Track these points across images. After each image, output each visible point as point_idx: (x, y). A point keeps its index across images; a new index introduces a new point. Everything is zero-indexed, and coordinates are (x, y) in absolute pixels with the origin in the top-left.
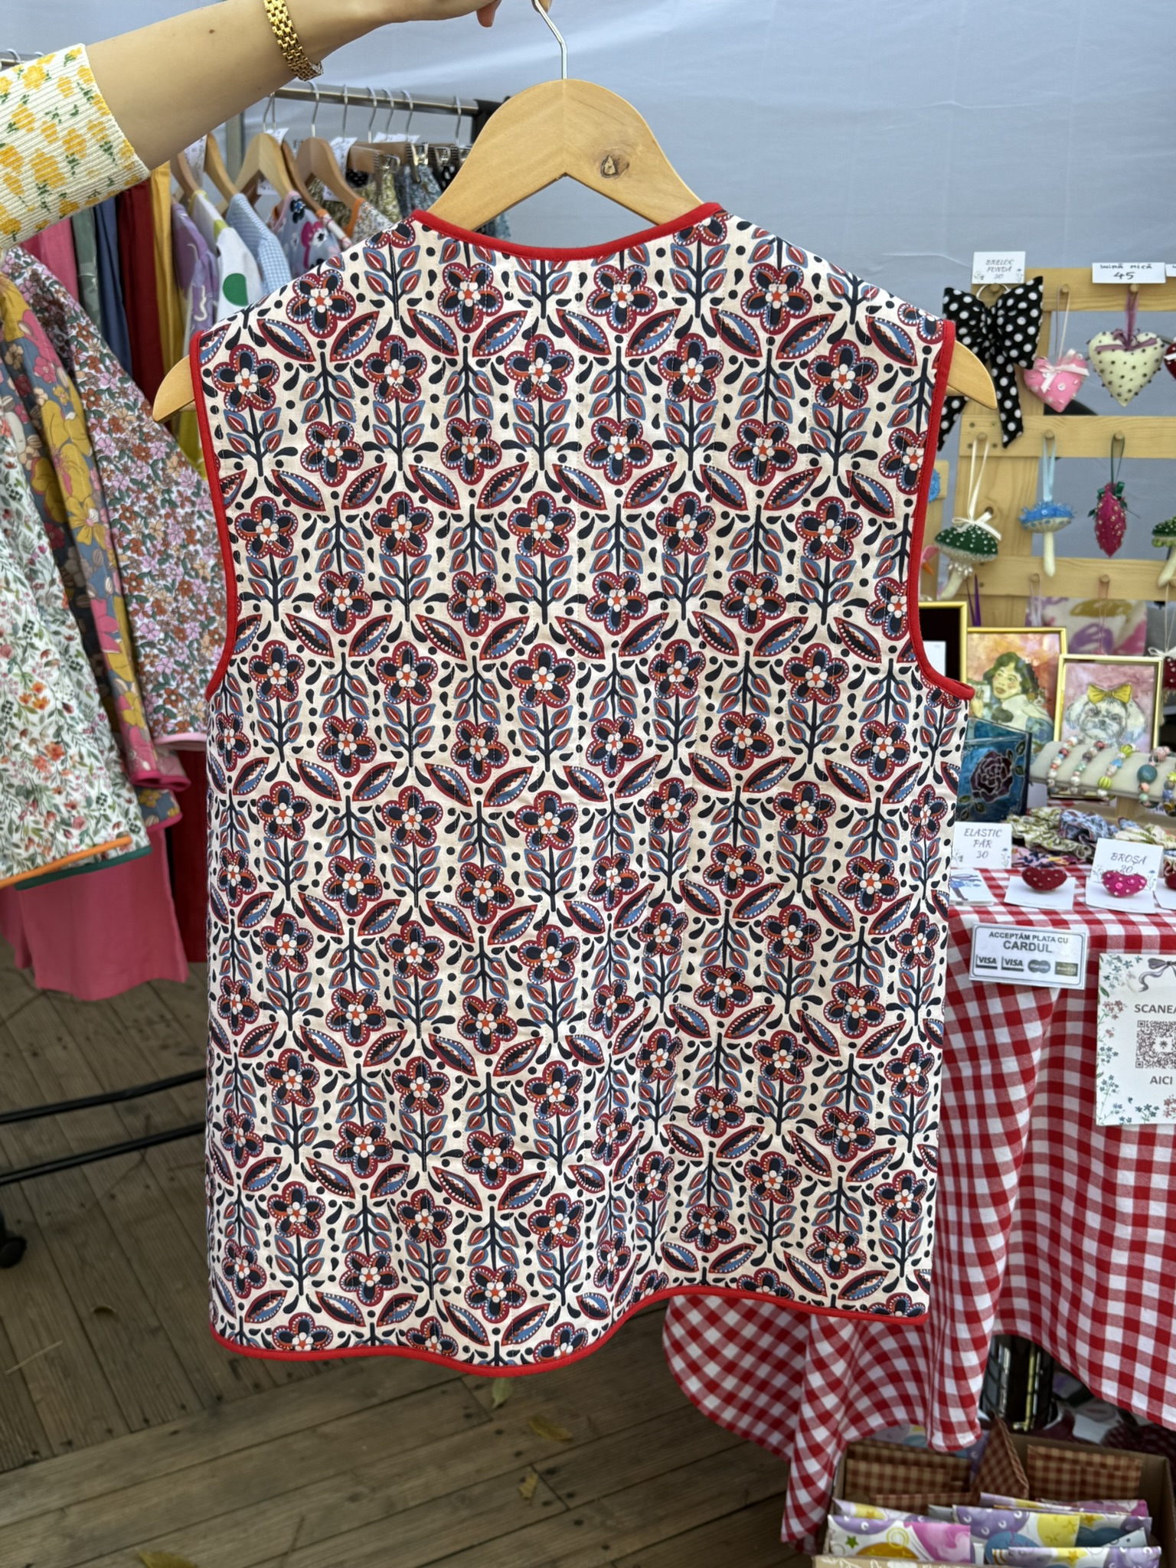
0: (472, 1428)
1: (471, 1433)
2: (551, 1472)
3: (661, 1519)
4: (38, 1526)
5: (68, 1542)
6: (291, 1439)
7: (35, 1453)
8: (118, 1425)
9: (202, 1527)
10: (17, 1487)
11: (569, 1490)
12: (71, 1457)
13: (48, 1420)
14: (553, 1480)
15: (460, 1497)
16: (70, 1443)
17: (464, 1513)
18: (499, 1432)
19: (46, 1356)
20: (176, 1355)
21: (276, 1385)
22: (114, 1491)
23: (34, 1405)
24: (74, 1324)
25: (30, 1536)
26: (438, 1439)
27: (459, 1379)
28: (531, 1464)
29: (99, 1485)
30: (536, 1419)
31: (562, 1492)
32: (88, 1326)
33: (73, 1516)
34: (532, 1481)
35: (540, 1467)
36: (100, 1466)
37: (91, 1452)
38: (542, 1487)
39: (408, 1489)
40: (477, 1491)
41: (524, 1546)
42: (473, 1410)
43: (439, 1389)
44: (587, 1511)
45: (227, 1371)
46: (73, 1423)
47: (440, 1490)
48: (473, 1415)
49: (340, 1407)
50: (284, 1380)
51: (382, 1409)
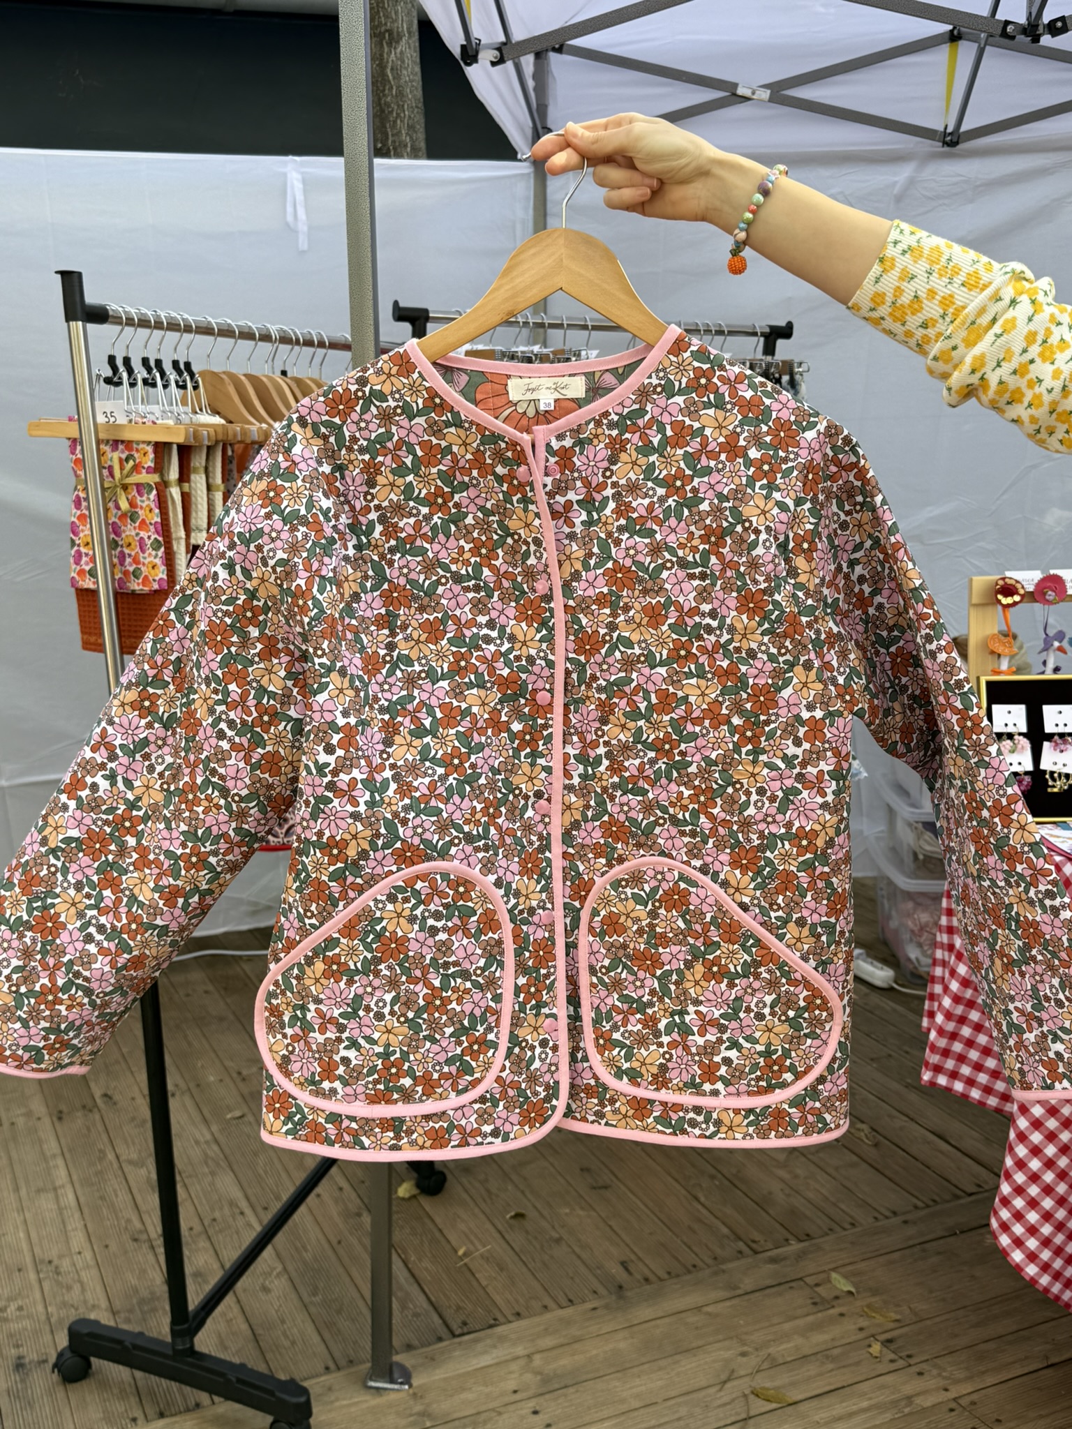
0: (820, 1311)
1: (820, 1315)
2: (890, 1341)
3: (983, 1373)
4: (514, 1366)
5: (539, 1377)
6: (683, 1315)
8: (551, 1304)
9: (635, 1370)
10: (489, 1341)
11: (907, 1353)
12: (522, 1323)
13: (498, 1299)
14: (893, 1346)
15: (823, 1355)
16: (518, 1314)
17: (830, 1366)
18: (842, 1315)
19: (482, 1256)
20: (579, 1257)
21: (661, 1280)
22: (562, 1346)
23: (484, 1288)
24: (497, 1235)
25: (511, 1373)
26: (796, 1318)
27: (801, 1279)
28: (873, 1336)
29: (549, 1342)
30: (869, 1306)
31: (903, 1354)
32: (507, 1236)
33: (538, 1360)
34: (876, 1348)
35: (879, 1338)
36: (546, 1329)
37: (536, 1320)
38: (885, 1350)
39: (783, 1349)
40: (836, 1352)
41: (883, 1387)
42: (817, 1300)
43: (787, 1285)
44: (924, 1366)
45: (621, 1269)
46: (517, 1301)
47: (807, 1351)
48: (818, 1303)
49: (714, 1295)
50: (666, 1276)
51: (746, 1297)
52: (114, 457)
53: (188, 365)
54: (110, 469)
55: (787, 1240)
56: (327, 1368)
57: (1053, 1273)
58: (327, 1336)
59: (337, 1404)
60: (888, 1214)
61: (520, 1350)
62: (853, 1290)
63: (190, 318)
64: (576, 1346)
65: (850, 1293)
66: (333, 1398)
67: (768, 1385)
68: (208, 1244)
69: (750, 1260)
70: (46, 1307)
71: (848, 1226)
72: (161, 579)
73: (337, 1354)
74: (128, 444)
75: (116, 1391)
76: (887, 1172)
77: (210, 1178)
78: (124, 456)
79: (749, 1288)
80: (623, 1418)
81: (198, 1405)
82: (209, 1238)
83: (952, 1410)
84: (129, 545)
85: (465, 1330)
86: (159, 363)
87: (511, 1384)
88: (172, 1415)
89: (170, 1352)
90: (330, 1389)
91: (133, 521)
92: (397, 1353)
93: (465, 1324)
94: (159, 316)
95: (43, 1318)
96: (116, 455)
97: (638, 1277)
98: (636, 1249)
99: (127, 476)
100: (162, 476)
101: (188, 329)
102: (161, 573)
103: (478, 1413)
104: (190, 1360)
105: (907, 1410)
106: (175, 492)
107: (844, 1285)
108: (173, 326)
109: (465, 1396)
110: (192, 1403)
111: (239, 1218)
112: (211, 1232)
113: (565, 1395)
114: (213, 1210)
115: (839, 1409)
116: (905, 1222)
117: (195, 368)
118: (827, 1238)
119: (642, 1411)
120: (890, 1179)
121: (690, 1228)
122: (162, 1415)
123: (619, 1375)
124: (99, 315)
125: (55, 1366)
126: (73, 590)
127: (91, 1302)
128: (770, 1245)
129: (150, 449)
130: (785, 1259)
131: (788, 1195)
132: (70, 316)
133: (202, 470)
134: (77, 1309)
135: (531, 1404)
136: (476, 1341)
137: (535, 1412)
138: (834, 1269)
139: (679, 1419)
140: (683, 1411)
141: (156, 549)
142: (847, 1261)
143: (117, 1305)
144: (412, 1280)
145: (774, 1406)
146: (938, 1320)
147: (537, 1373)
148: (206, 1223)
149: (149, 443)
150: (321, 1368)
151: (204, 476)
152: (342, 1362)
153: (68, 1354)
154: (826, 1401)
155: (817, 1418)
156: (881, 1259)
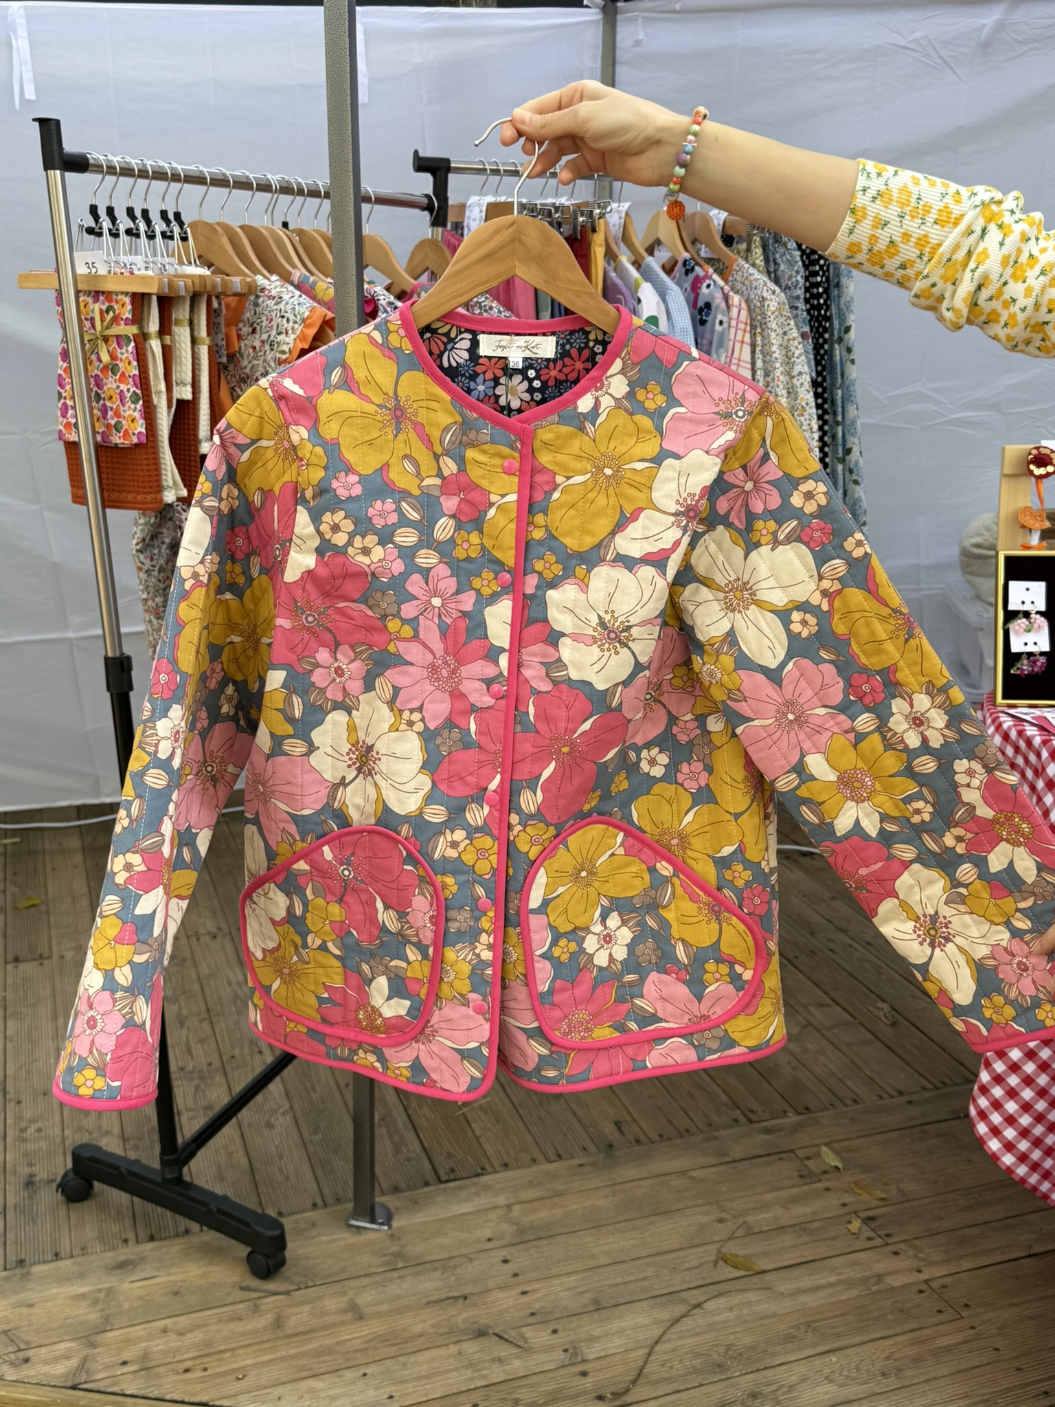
0: (806, 1184)
1: (805, 1188)
2: (871, 1219)
3: (962, 1257)
4: (493, 1216)
5: (515, 1227)
7: (483, 1169)
8: (540, 1158)
9: (610, 1228)
10: (473, 1189)
11: (887, 1232)
12: (508, 1174)
13: (489, 1150)
14: (873, 1225)
15: (801, 1227)
16: (506, 1165)
17: (806, 1239)
18: (827, 1189)
19: (481, 1107)
20: (575, 1114)
21: (652, 1141)
23: (477, 1138)
25: (488, 1221)
26: (780, 1189)
27: (792, 1151)
28: (855, 1213)
29: (531, 1194)
30: (856, 1183)
31: (882, 1233)
33: (517, 1211)
34: (856, 1225)
35: (861, 1215)
36: (530, 1182)
37: (524, 1171)
38: (865, 1228)
39: (763, 1218)
40: (814, 1225)
41: (856, 1263)
42: (805, 1173)
43: (778, 1156)
44: (902, 1246)
45: (614, 1128)
46: (507, 1152)
47: (785, 1222)
48: (805, 1176)
49: (701, 1160)
50: (658, 1139)
51: (734, 1165)
52: (96, 308)
53: (177, 216)
54: (92, 320)
55: (785, 1112)
56: (315, 1205)
57: (1030, 1164)
58: (320, 1173)
59: (317, 1239)
60: (893, 1093)
61: (502, 1200)
62: (840, 1165)
63: (179, 167)
64: (556, 1200)
65: (837, 1168)
66: (315, 1233)
67: (740, 1252)
68: (223, 1080)
69: (744, 1129)
70: (63, 1131)
71: (849, 1102)
72: (140, 433)
73: (326, 1191)
74: (108, 295)
75: (113, 1213)
76: (900, 1052)
77: (236, 1017)
78: (104, 308)
79: (737, 1157)
80: (589, 1273)
81: (187, 1232)
82: (225, 1074)
83: (921, 1292)
84: (111, 398)
85: (452, 1177)
86: (145, 213)
87: (487, 1233)
88: (161, 1239)
89: (160, 1180)
90: (314, 1225)
91: (114, 373)
92: (383, 1194)
93: (452, 1171)
94: (144, 165)
95: (58, 1140)
96: (97, 307)
97: (630, 1137)
98: (632, 1110)
99: (107, 328)
100: (141, 327)
101: (176, 178)
102: (140, 427)
103: (451, 1258)
104: (177, 1188)
105: (875, 1288)
106: (155, 345)
107: (832, 1160)
108: (160, 175)
109: (440, 1240)
110: (182, 1229)
111: (257, 1056)
112: (228, 1068)
113: (537, 1247)
114: (233, 1047)
115: (806, 1282)
116: (910, 1102)
117: (184, 218)
118: (826, 1113)
119: (609, 1268)
120: (902, 1059)
121: (689, 1093)
122: (152, 1238)
123: (593, 1231)
124: (79, 164)
125: (59, 1185)
126: (61, 443)
127: (105, 1128)
128: (767, 1116)
129: (127, 300)
130: (780, 1130)
131: (795, 1069)
132: (48, 165)
133: (186, 323)
134: (90, 1134)
135: (503, 1253)
136: (461, 1188)
137: (505, 1261)
138: (827, 1144)
139: (644, 1279)
140: (650, 1272)
141: (135, 402)
142: (843, 1137)
143: (129, 1131)
144: (409, 1126)
145: (742, 1273)
146: (926, 1201)
147: (513, 1223)
148: (225, 1060)
149: (127, 294)
150: (309, 1205)
151: (188, 329)
152: (330, 1200)
153: (72, 1176)
154: (794, 1273)
155: (782, 1289)
156: (878, 1138)
